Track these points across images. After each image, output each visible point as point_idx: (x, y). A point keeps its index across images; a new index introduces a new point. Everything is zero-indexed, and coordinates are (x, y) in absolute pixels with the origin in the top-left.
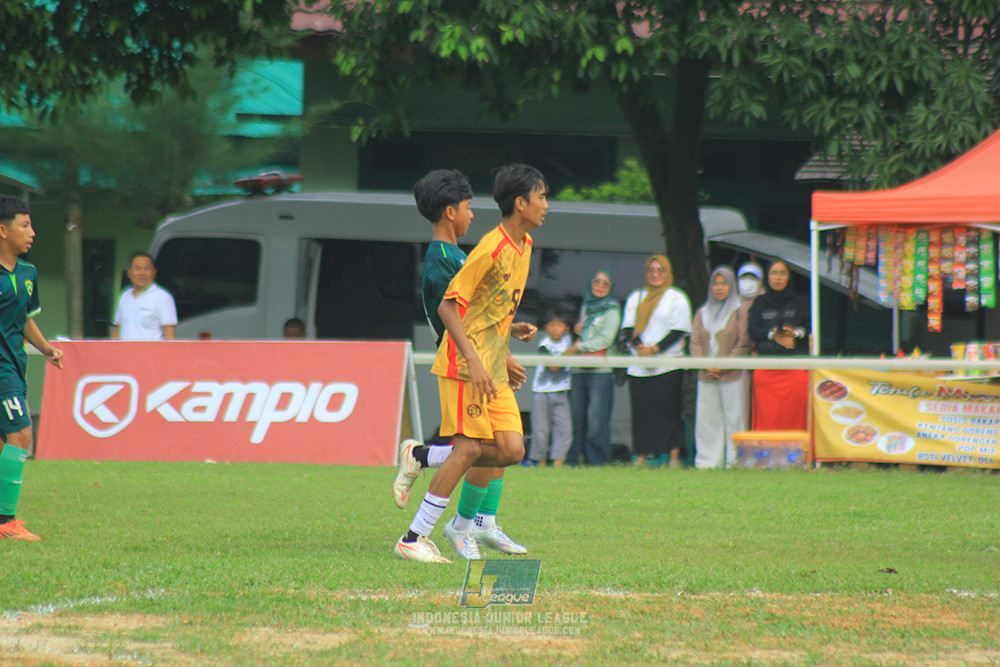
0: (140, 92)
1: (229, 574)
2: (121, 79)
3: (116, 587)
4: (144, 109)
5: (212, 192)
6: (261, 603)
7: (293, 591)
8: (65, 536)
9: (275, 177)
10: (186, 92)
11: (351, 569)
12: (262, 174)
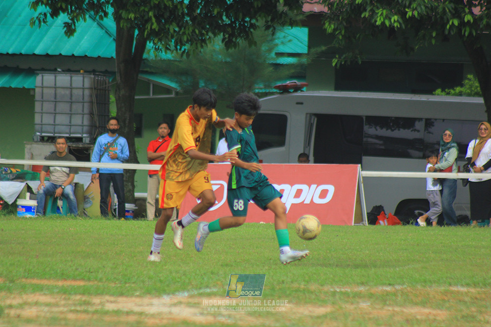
0: (228, 43)
1: (272, 278)
2: (221, 36)
3: (217, 284)
4: (230, 51)
5: (264, 91)
6: (288, 292)
7: (303, 286)
8: (193, 259)
9: (295, 84)
10: (252, 43)
11: (332, 276)
12: (288, 82)
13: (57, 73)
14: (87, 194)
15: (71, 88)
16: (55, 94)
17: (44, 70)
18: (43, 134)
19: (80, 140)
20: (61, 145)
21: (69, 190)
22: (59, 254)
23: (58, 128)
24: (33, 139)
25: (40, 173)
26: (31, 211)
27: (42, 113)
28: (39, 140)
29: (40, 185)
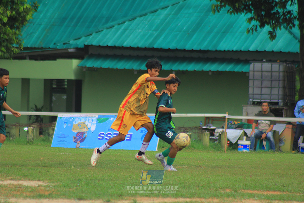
13: (262, 63)
14: (282, 137)
15: (272, 72)
16: (262, 75)
17: (255, 60)
18: (254, 100)
19: (277, 104)
20: (265, 107)
21: (270, 135)
22: (265, 175)
23: (263, 97)
24: (248, 104)
25: (252, 125)
26: (247, 148)
27: (254, 87)
28: (251, 104)
29: (252, 132)
